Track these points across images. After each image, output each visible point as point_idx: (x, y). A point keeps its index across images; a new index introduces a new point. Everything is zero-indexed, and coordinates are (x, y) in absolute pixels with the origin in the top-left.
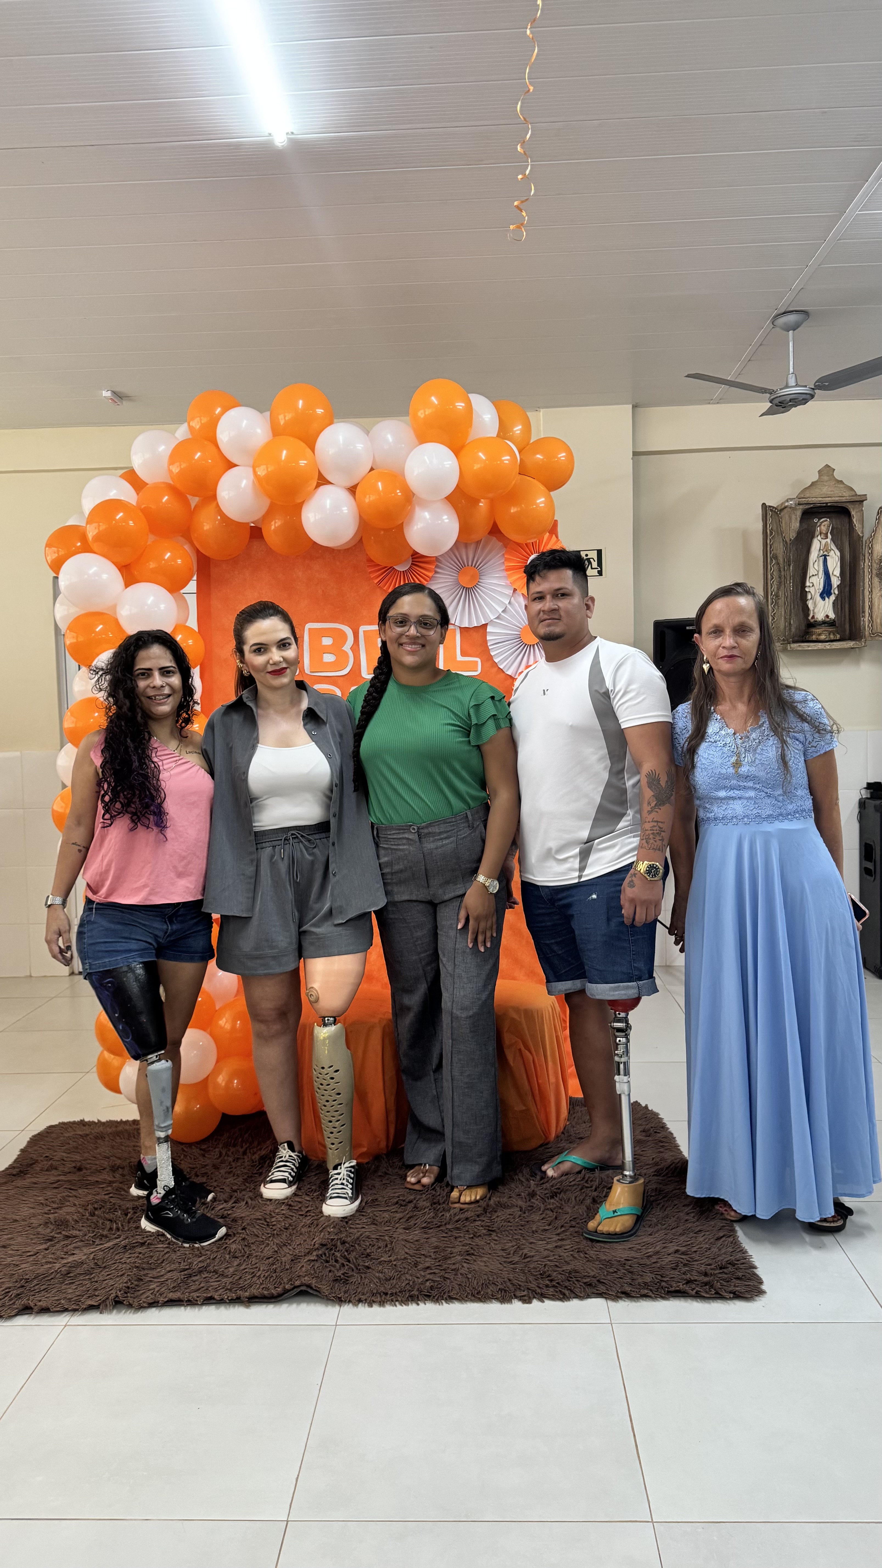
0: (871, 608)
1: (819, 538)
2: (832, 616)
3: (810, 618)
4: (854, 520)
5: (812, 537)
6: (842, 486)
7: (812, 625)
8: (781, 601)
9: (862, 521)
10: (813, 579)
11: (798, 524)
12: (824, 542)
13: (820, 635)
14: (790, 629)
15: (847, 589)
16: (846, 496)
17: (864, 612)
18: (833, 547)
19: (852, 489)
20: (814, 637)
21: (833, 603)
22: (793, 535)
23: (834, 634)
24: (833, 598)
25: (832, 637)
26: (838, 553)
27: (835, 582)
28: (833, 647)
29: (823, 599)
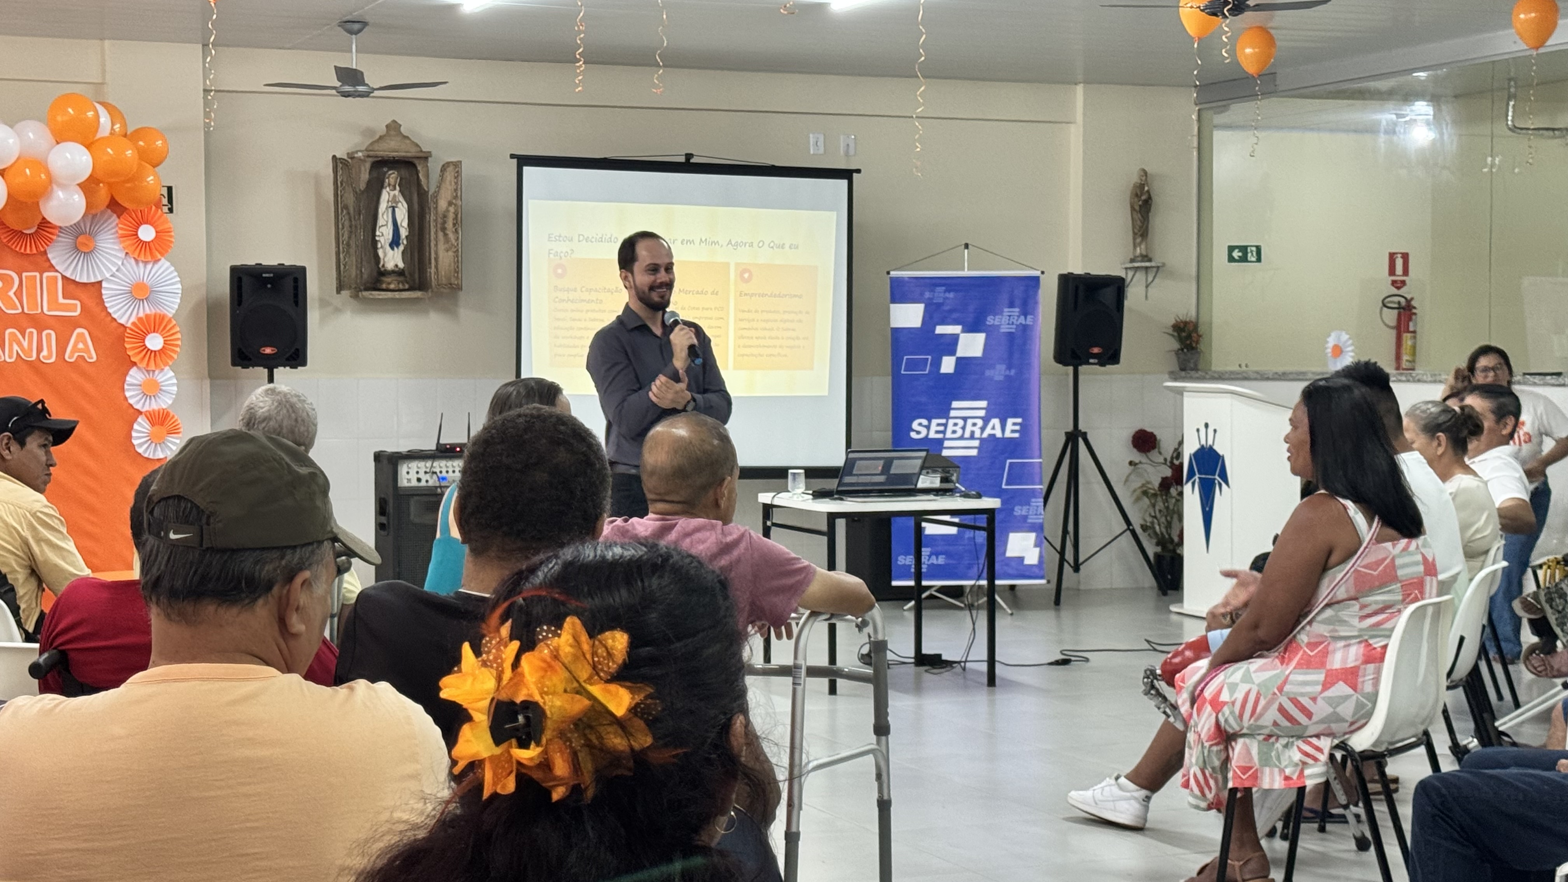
0: (436, 259)
1: (388, 189)
2: (401, 265)
3: (381, 266)
4: (420, 175)
5: (382, 187)
6: (408, 142)
7: (383, 273)
8: (352, 251)
9: (427, 176)
10: (382, 229)
11: (367, 176)
12: (392, 193)
13: (389, 284)
14: (362, 277)
15: (416, 238)
16: (412, 152)
17: (430, 263)
18: (401, 199)
19: (417, 145)
20: (384, 286)
21: (403, 253)
22: (363, 186)
23: (403, 285)
24: (402, 248)
25: (401, 286)
26: (406, 205)
27: (404, 233)
28: (403, 297)
29: (393, 249)
